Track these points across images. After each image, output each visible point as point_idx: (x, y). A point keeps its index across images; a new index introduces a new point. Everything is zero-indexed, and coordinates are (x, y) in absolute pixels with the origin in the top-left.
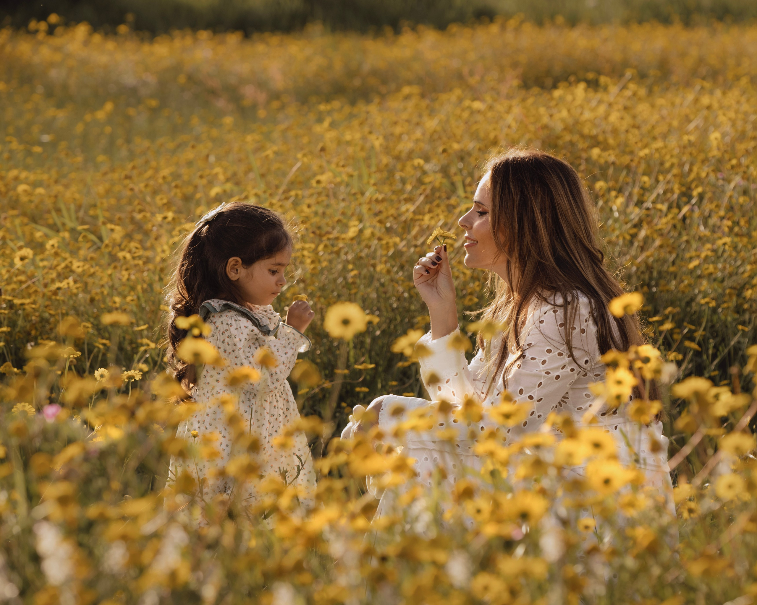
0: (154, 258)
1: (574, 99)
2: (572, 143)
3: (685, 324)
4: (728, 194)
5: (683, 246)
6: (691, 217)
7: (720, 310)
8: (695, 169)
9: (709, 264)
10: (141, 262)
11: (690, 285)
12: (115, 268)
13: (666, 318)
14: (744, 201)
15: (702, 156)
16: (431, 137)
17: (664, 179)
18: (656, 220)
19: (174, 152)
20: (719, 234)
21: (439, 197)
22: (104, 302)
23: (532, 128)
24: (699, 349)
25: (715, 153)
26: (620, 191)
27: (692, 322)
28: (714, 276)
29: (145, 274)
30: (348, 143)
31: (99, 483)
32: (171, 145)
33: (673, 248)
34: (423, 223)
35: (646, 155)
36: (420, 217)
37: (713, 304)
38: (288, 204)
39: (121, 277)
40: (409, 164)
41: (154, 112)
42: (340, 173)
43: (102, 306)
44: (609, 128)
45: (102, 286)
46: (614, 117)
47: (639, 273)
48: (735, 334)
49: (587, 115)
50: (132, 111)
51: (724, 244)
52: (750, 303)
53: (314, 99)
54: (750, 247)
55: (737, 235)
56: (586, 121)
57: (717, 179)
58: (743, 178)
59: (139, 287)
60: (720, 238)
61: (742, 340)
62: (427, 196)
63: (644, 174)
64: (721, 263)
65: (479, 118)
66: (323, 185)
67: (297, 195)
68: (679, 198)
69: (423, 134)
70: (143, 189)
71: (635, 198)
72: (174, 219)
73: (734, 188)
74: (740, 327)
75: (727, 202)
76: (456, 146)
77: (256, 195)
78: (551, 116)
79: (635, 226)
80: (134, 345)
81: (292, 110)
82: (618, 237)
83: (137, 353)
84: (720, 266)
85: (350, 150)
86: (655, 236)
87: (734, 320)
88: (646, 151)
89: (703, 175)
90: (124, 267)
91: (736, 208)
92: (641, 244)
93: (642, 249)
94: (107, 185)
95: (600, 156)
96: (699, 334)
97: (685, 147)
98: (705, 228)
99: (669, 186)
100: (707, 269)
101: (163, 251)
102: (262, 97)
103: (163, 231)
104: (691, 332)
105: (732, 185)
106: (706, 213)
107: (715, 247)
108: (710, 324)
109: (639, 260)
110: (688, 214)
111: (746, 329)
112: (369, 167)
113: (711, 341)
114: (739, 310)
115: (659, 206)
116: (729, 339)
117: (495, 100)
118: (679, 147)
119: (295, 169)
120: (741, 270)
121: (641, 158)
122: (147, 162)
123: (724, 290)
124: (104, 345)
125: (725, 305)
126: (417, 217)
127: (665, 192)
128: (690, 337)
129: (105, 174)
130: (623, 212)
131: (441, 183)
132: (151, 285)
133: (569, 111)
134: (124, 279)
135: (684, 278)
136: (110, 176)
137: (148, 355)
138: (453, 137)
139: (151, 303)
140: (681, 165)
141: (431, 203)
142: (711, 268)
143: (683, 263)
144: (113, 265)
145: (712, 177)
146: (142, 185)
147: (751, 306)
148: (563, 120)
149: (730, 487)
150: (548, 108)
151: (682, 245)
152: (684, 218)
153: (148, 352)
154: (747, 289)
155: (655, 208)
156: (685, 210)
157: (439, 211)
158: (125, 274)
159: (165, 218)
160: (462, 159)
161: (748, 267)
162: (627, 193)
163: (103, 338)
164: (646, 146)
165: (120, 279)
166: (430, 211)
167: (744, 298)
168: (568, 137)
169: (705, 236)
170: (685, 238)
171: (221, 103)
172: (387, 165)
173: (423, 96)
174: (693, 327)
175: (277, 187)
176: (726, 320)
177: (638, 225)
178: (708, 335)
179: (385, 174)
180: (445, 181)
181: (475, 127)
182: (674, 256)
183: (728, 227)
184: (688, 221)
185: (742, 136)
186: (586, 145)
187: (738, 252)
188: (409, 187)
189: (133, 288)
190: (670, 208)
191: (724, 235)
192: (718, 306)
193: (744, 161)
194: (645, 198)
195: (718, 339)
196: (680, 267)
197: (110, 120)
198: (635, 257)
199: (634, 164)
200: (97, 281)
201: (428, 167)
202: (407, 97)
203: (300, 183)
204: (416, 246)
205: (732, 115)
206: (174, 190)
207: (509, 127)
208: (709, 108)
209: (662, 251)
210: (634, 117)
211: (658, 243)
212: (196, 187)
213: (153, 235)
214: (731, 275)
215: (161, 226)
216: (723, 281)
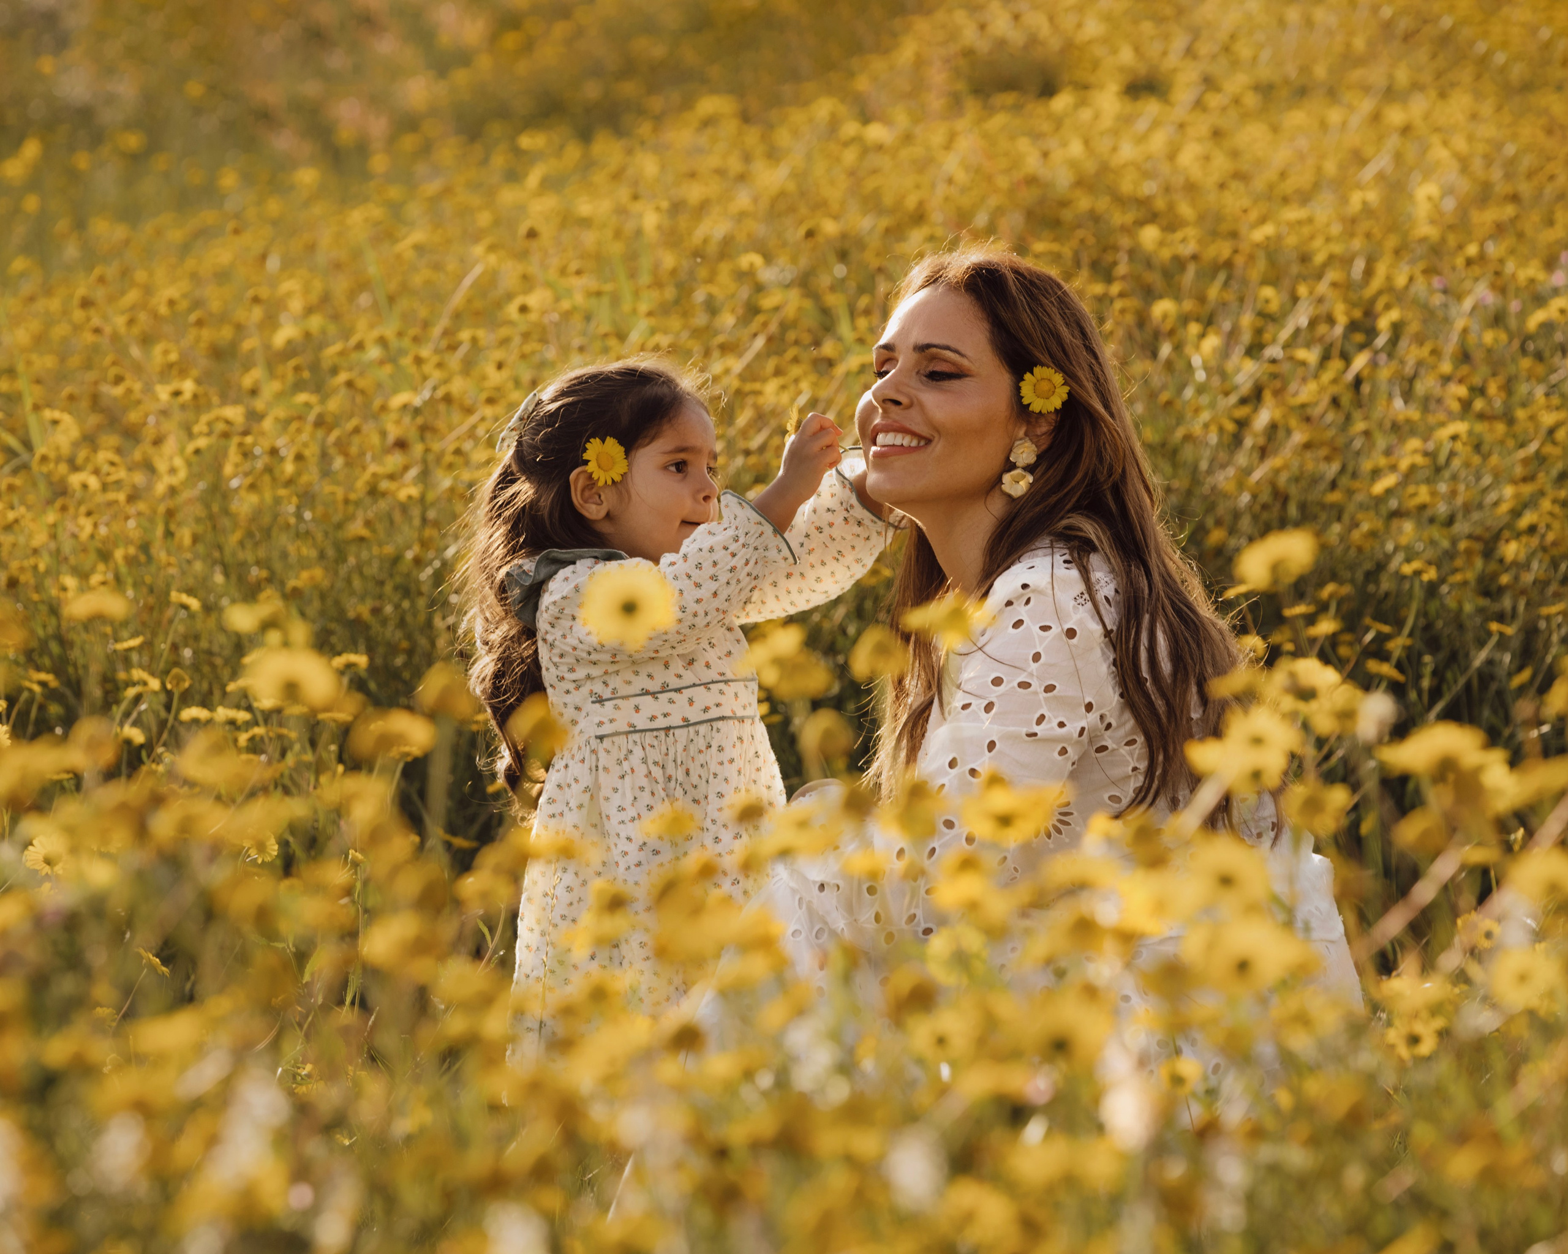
0: (149, 487)
1: (1097, 116)
2: (1095, 217)
3: (1368, 621)
4: (1460, 324)
5: (1358, 444)
6: (1372, 379)
7: (1444, 589)
8: (1381, 269)
9: (1417, 483)
10: (121, 497)
11: (1373, 534)
12: (64, 509)
13: (1323, 608)
14: (1496, 340)
15: (1392, 242)
16: (772, 206)
17: (1311, 293)
18: (1293, 387)
19: (185, 249)
20: (1441, 416)
21: (797, 343)
22: (39, 588)
23: (1003, 182)
24: (1400, 678)
25: (1425, 230)
26: (1209, 322)
27: (1380, 617)
28: (1429, 513)
29: (132, 524)
30: (585, 223)
31: (66, 985)
32: (176, 235)
33: (1334, 451)
34: (761, 400)
35: (1268, 238)
36: (757, 386)
37: (1431, 574)
38: (454, 361)
39: (76, 530)
40: (724, 270)
41: (136, 160)
42: (569, 292)
43: (35, 597)
44: (1178, 181)
45: (35, 552)
46: (1189, 156)
47: (1257, 508)
48: (1481, 643)
49: (1127, 152)
50: (82, 161)
51: (1454, 438)
52: (1513, 571)
53: (496, 129)
54: (1511, 443)
55: (1482, 417)
56: (1125, 166)
57: (1431, 291)
58: (1493, 286)
59: (119, 554)
60: (1442, 424)
61: (1497, 656)
62: (770, 340)
63: (1265, 282)
64: (1445, 482)
65: (884, 161)
66: (533, 317)
67: (474, 340)
68: (1346, 336)
69: (755, 200)
70: (122, 330)
71: (1246, 338)
72: (195, 396)
73: (1474, 308)
74: (1494, 626)
75: (1457, 343)
76: (830, 228)
77: (382, 341)
78: (1045, 155)
79: (1243, 401)
80: (109, 686)
81: (448, 152)
82: (1206, 426)
83: (118, 702)
84: (1443, 488)
85: (589, 238)
86: (1293, 422)
87: (1480, 611)
88: (1268, 229)
89: (1401, 281)
90: (83, 509)
91: (1478, 355)
92: (1261, 441)
93: (1263, 452)
94: (35, 326)
95: (1162, 244)
96: (1397, 645)
97: (1354, 221)
98: (1406, 402)
99: (1323, 309)
100: (1415, 495)
101: (173, 471)
102: (378, 127)
103: (171, 427)
104: (1381, 638)
105: (1468, 304)
106: (1409, 370)
107: (1431, 446)
108: (1422, 622)
109: (1257, 475)
110: (1365, 373)
111: (1510, 631)
112: (633, 275)
113: (1427, 659)
114: (1488, 588)
115: (1302, 354)
116: (1467, 655)
117: (916, 120)
118: (1343, 220)
119: (468, 281)
120: (1492, 497)
121: (1258, 245)
122: (125, 273)
123: (1454, 542)
124: (43, 684)
125: (1458, 578)
126: (748, 387)
127: (1313, 323)
128: (1378, 651)
129: (32, 299)
130: (1218, 370)
131: (800, 309)
132: (145, 547)
133: (1087, 143)
134: (84, 535)
135: (1360, 516)
136: (41, 305)
137: (143, 707)
138: (820, 206)
139: (145, 590)
140: (1347, 261)
141: (780, 353)
142: (1423, 494)
143: (1356, 485)
144: (58, 504)
145: (1420, 286)
146: (120, 321)
147: (1516, 578)
148: (1073, 164)
149: (1523, 978)
150: (1036, 136)
151: (1355, 442)
152: (1358, 382)
153: (145, 697)
154: (1507, 541)
155: (1291, 358)
156: (1360, 361)
157: (795, 371)
158: (86, 526)
159: (177, 394)
160: (843, 256)
161: (1509, 491)
162: (1227, 325)
163: (39, 669)
164: (1263, 220)
165: (74, 536)
166: (778, 372)
167: (1501, 561)
168: (1084, 203)
169: (1408, 421)
170: (1360, 426)
171: (284, 142)
172: (674, 272)
173: (746, 118)
174: (1386, 629)
175: (426, 325)
176: (1460, 609)
177: (1255, 397)
178: (1419, 645)
179: (670, 293)
180: (808, 304)
181: (870, 184)
182: (1335, 467)
183: (1460, 400)
184: (1366, 389)
185: (1484, 195)
186: (1129, 218)
187: (1486, 457)
188: (728, 320)
189: (105, 556)
190: (1325, 358)
191: (1452, 417)
192: (1442, 580)
193: (1493, 250)
194: (1267, 336)
195: (1442, 655)
196: (1350, 493)
197: (34, 182)
198: (1248, 471)
199: (1239, 260)
200: (22, 540)
201: (767, 275)
202: (708, 122)
203: (477, 314)
204: (747, 453)
205: (1460, 144)
206: (193, 333)
207: (950, 181)
208: (1406, 130)
209: (1309, 455)
210: (1235, 154)
211: (1299, 437)
212: (239, 328)
213: (150, 432)
214: (1467, 509)
215: (165, 413)
216: (1450, 521)
